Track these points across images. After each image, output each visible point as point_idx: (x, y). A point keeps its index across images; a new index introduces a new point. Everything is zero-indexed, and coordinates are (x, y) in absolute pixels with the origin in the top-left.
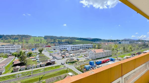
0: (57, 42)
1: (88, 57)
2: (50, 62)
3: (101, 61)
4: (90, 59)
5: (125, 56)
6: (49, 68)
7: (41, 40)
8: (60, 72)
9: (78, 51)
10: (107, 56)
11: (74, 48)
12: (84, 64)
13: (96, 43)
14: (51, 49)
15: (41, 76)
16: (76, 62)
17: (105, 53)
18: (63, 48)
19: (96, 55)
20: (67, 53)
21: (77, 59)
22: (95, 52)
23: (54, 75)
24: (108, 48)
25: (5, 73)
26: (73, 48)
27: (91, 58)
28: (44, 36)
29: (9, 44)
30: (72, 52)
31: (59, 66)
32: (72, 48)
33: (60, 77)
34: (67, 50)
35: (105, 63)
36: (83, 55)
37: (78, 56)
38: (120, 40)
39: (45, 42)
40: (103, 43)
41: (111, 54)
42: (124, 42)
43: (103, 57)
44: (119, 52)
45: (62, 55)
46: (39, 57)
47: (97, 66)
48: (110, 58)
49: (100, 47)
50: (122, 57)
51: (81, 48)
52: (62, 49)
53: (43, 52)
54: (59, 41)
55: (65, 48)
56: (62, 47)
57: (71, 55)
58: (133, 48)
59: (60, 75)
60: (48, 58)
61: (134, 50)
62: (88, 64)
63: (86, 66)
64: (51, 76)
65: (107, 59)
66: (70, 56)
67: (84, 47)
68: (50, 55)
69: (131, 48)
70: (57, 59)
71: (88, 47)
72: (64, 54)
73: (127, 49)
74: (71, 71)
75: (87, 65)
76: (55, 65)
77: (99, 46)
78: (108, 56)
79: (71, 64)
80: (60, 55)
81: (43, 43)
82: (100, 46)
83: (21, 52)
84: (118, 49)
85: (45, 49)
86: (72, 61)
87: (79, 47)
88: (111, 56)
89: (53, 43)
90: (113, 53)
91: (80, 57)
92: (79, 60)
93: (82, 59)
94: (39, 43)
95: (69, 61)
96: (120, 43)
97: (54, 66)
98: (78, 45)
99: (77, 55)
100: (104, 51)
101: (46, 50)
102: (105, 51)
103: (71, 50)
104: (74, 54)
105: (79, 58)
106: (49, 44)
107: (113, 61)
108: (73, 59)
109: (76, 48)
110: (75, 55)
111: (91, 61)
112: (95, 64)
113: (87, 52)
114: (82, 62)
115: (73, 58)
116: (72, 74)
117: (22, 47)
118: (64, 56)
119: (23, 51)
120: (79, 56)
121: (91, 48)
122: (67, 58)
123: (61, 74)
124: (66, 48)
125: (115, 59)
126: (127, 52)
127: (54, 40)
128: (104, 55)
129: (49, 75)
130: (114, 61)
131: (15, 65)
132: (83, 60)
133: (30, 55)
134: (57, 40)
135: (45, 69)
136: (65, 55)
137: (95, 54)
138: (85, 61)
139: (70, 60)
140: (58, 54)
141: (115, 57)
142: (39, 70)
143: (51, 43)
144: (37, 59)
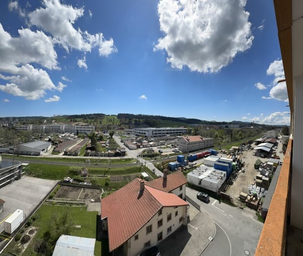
0: (133, 122)
1: (177, 149)
2: (119, 152)
3: (197, 156)
4: (180, 151)
5: (233, 147)
6: (118, 160)
7: (114, 119)
8: (129, 169)
9: (164, 137)
10: (206, 147)
11: (156, 132)
12: (169, 160)
13: (192, 127)
14: (124, 134)
15: (107, 169)
16: (157, 155)
17: (204, 142)
18: (140, 133)
19: (189, 146)
20: (145, 141)
21: (159, 151)
22: (188, 140)
23: (122, 172)
24: (209, 134)
25: (80, 155)
26: (156, 134)
27: (182, 150)
28: (117, 115)
29: (86, 124)
30: (152, 139)
31: (130, 160)
32: (154, 132)
33: (129, 177)
34: (146, 135)
35: (202, 158)
36: (170, 145)
37: (162, 146)
38: (227, 123)
39: (118, 123)
40: (203, 126)
41: (212, 143)
42: (232, 126)
43: (200, 148)
44: (224, 141)
45: (136, 144)
46: (109, 143)
47: (190, 163)
48: (211, 150)
49: (198, 132)
50: (228, 149)
51: (167, 133)
52: (138, 134)
53: (114, 137)
54: (136, 121)
55: (143, 132)
56: (139, 131)
57: (151, 143)
58: (244, 135)
59: (130, 175)
60: (118, 146)
61: (245, 137)
62: (175, 161)
63: (172, 163)
64: (117, 173)
65: (206, 151)
66: (149, 146)
67: (172, 132)
68: (122, 142)
69: (240, 135)
70: (130, 149)
71: (180, 133)
72: (140, 141)
73: (235, 136)
74: (146, 170)
75: (173, 161)
76: (125, 157)
77: (196, 130)
78: (208, 146)
79: (149, 158)
80: (135, 143)
81: (115, 124)
82: (198, 130)
83: (94, 134)
84: (224, 137)
85: (117, 132)
86: (151, 154)
87: (165, 132)
88: (213, 146)
89: (128, 124)
90: (216, 143)
91: (164, 148)
92: (162, 152)
93: (167, 151)
94: (111, 123)
95: (146, 153)
96: (227, 127)
97: (123, 159)
98: (164, 128)
99: (159, 144)
100: (202, 139)
101: (118, 134)
102: (204, 139)
103: (152, 135)
104: (155, 143)
105: (162, 150)
106: (123, 126)
107: (214, 155)
108: (153, 151)
109: (160, 133)
110: (156, 145)
111: (180, 154)
112: (185, 161)
113: (176, 140)
114: (166, 156)
115: (154, 148)
116: (148, 176)
117: (96, 129)
118: (139, 144)
119: (96, 133)
120: (164, 146)
121: (183, 134)
122: (144, 149)
123: (131, 173)
124: (145, 132)
125: (218, 151)
126: (236, 140)
127: (130, 119)
128: (201, 146)
129: (115, 170)
130: (216, 155)
131: (88, 149)
132: (168, 154)
133: (101, 139)
134: (134, 119)
135: (113, 161)
136: (142, 143)
137: (188, 144)
138: (171, 155)
139: (148, 152)
140: (132, 140)
141: (219, 148)
142: (106, 160)
143: (126, 124)
144: (107, 145)
